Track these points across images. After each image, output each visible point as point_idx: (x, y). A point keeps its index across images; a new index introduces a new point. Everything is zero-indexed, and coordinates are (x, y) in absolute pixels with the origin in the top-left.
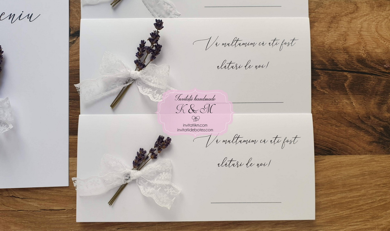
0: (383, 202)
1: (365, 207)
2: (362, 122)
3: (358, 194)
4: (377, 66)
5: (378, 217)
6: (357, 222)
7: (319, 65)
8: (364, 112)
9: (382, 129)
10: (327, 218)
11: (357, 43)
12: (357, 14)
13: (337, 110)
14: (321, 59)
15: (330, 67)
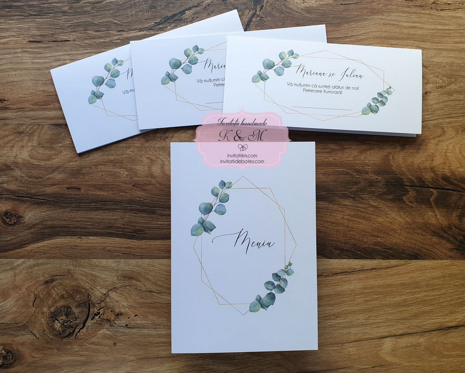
0: (460, 299)
1: (444, 304)
2: (445, 232)
3: (439, 293)
4: (459, 183)
5: (455, 312)
6: (437, 316)
7: (408, 182)
8: (447, 223)
9: (461, 237)
10: (413, 312)
11: (443, 163)
12: (443, 137)
13: (423, 221)
14: (410, 177)
15: (417, 184)
